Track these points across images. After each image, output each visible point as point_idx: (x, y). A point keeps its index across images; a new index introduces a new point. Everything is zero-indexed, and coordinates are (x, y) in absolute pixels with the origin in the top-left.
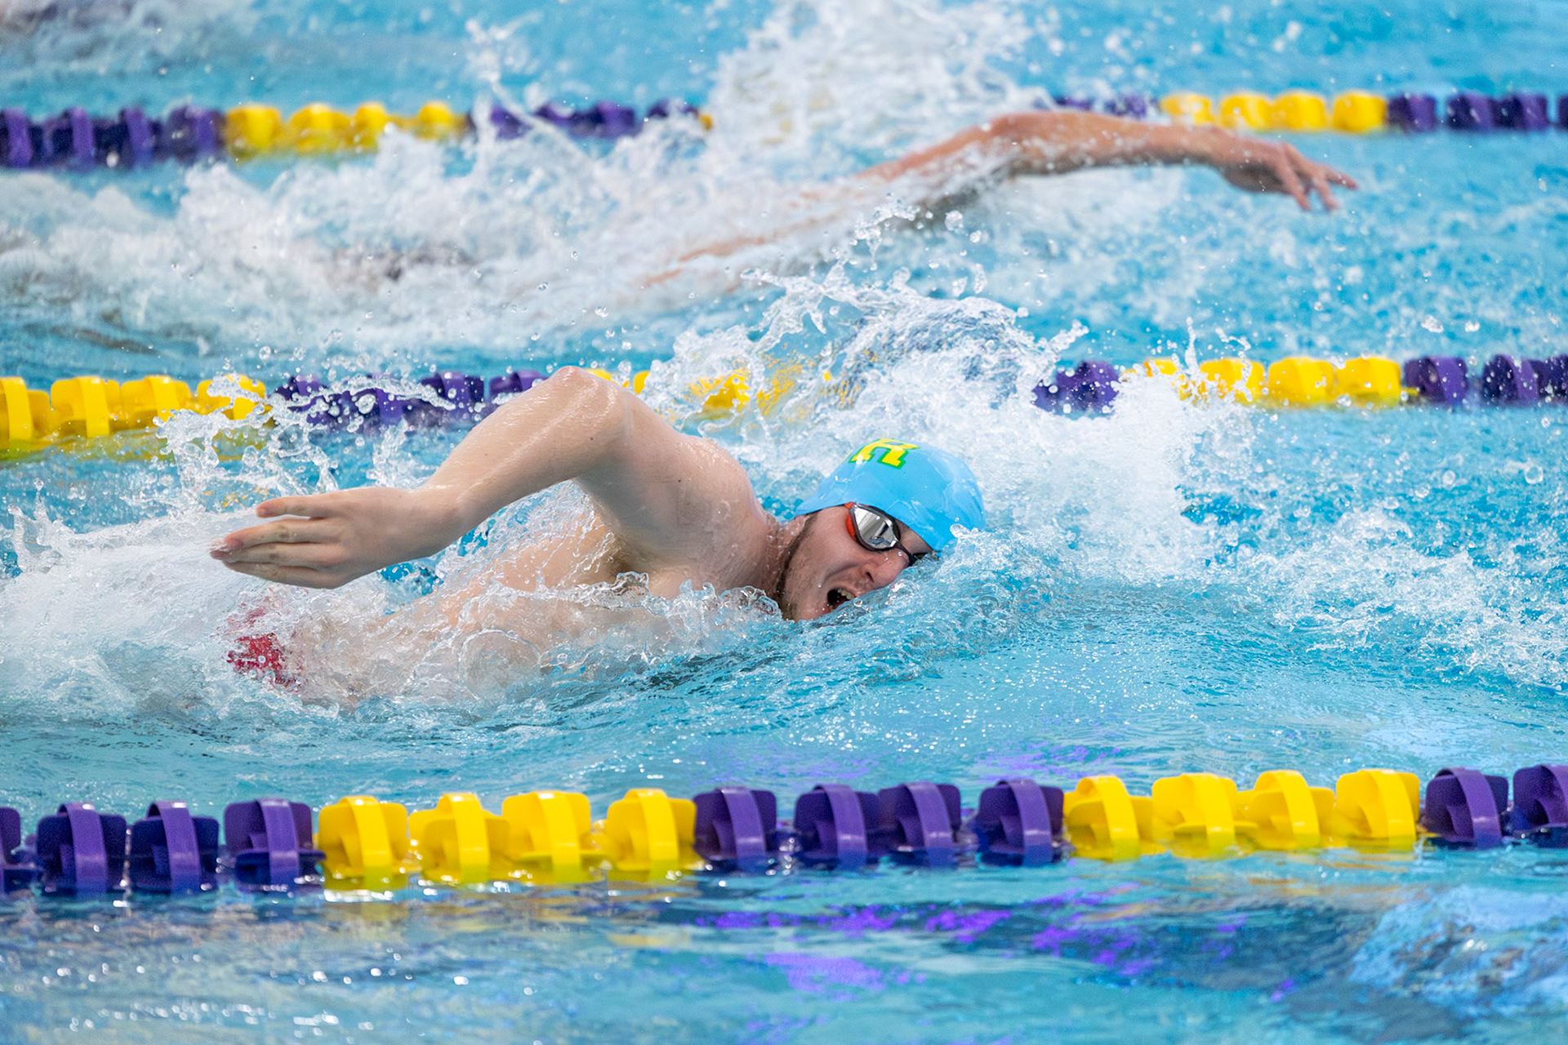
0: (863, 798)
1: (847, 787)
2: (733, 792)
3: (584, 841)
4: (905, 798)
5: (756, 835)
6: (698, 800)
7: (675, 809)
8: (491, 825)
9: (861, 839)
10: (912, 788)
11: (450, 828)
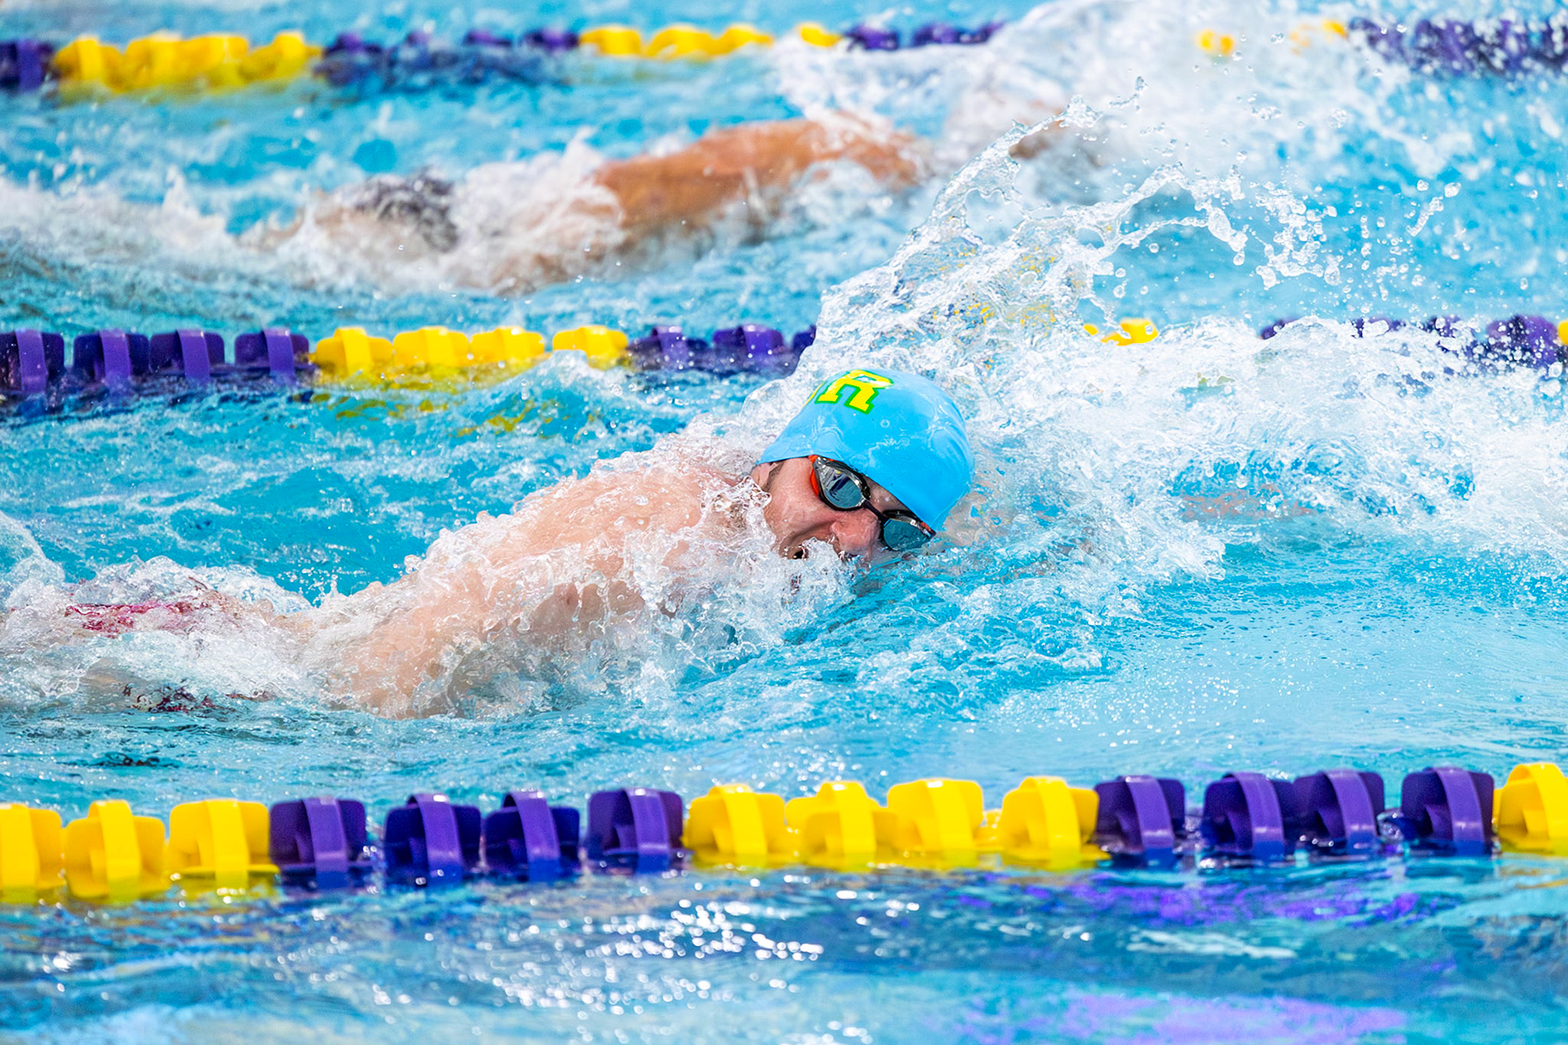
0: (1278, 785)
1: (1260, 775)
2: (1138, 780)
3: (976, 833)
4: (1323, 788)
5: (1163, 827)
6: (1100, 788)
7: (1076, 798)
8: (876, 817)
9: (1278, 831)
10: (1332, 776)
11: (833, 820)
